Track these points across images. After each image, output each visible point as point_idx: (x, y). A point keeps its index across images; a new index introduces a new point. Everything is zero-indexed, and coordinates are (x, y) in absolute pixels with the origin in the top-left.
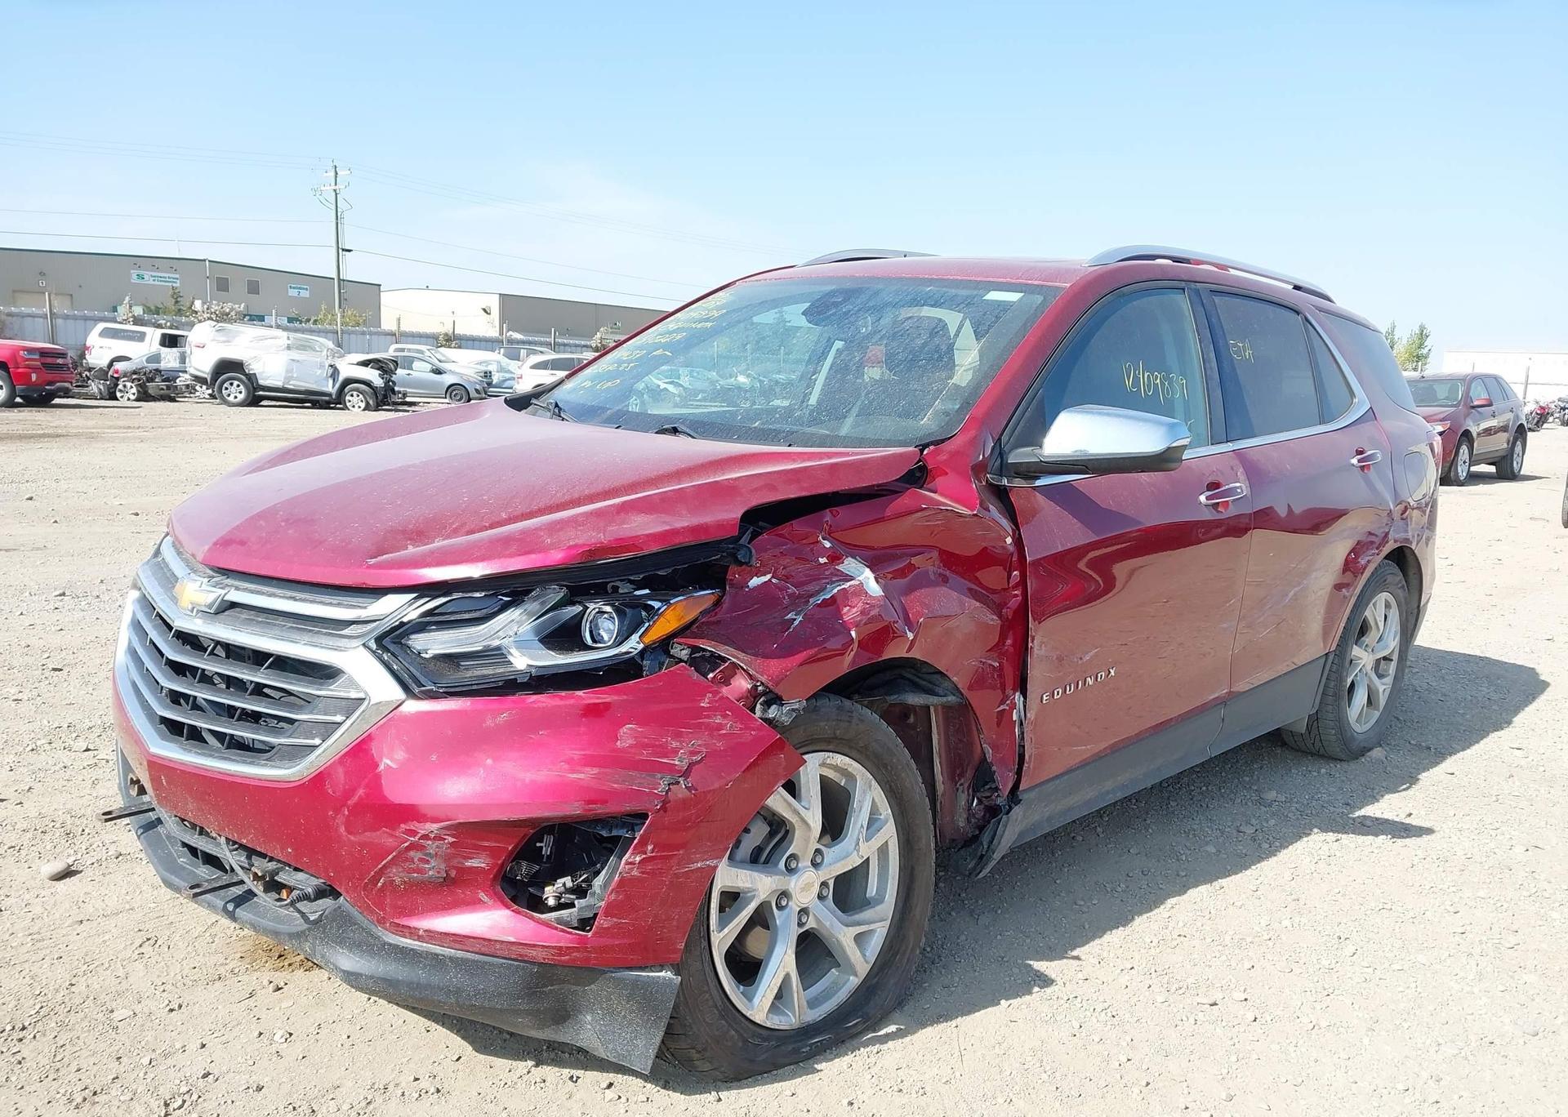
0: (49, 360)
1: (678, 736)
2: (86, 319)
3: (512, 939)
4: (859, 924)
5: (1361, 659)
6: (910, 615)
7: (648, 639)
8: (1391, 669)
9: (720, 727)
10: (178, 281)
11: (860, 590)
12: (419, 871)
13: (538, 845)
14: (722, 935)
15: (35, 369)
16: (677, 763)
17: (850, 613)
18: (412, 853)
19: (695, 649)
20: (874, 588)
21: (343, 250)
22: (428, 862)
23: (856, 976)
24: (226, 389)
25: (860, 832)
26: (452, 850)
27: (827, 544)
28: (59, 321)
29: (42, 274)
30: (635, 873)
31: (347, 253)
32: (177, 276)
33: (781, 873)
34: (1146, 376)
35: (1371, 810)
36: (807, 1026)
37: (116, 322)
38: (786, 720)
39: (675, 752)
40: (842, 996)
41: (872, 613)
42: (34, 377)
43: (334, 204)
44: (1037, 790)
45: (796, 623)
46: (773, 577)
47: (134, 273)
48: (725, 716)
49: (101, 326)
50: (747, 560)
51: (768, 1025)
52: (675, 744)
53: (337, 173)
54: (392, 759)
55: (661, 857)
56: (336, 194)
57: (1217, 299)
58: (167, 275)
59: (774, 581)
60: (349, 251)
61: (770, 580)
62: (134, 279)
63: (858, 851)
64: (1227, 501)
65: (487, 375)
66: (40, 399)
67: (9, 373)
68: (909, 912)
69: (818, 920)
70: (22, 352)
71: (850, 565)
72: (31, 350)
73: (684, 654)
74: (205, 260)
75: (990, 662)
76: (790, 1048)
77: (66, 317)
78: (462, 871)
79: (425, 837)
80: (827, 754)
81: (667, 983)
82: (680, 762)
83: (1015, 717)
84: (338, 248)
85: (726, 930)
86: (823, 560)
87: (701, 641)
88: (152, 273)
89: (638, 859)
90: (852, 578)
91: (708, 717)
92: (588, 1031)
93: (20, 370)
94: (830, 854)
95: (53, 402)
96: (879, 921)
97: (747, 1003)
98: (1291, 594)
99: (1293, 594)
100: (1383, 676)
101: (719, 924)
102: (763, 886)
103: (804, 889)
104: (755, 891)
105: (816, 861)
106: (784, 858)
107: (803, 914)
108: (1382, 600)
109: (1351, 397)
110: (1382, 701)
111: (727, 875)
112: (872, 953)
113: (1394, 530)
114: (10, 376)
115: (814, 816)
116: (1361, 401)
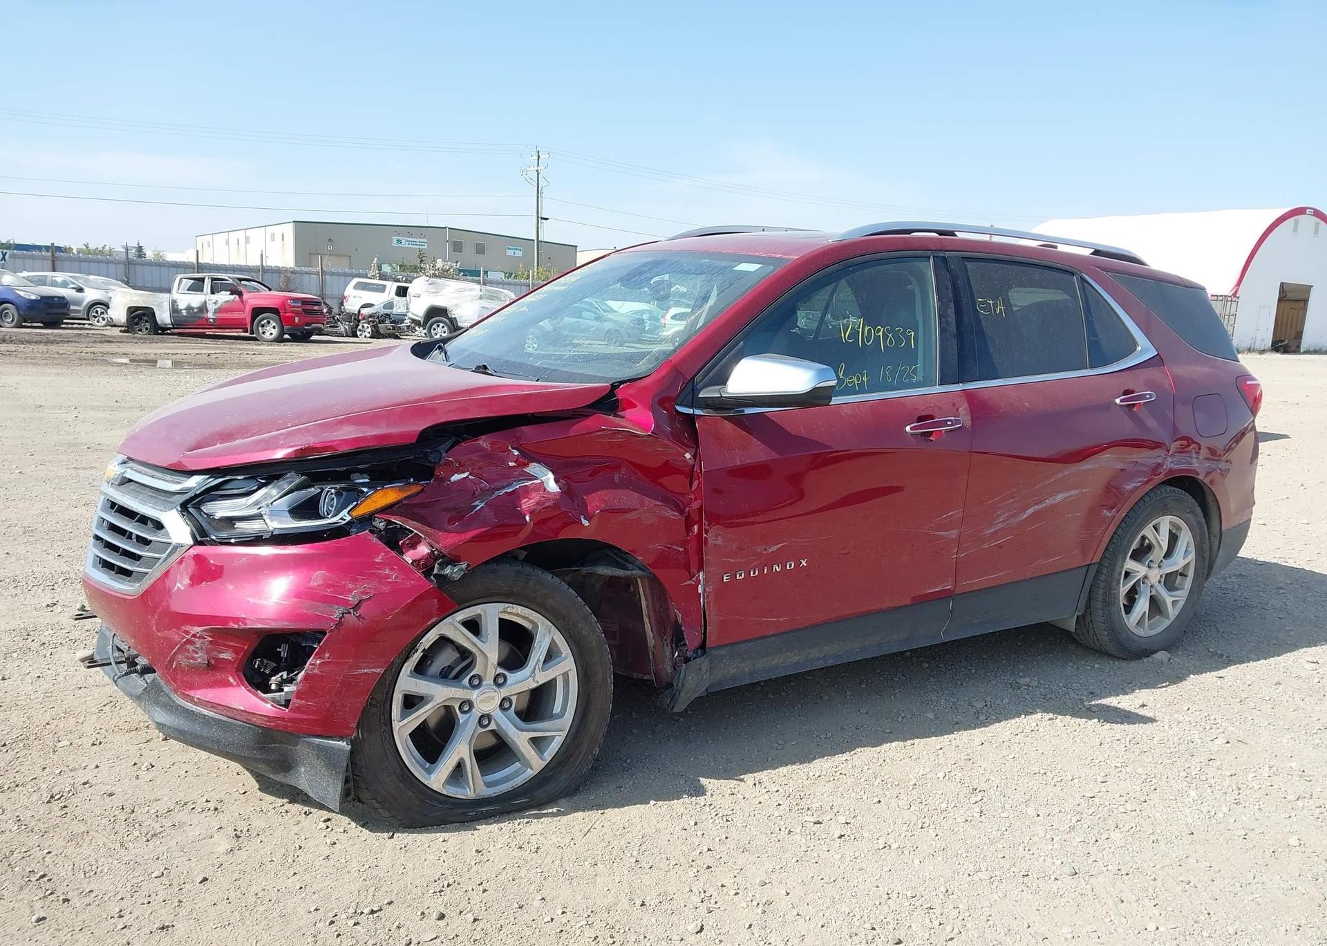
0: (309, 307)
1: (355, 580)
2: (346, 275)
3: (242, 709)
4: (534, 731)
5: (1138, 572)
6: (589, 508)
7: (355, 514)
8: (1187, 583)
9: (388, 576)
10: (426, 245)
11: (542, 487)
12: (194, 658)
13: (278, 650)
14: (401, 724)
15: (297, 314)
16: (350, 599)
17: (527, 504)
18: (188, 646)
19: (389, 523)
20: (552, 486)
21: (542, 218)
22: (197, 653)
23: (532, 769)
24: (434, 329)
25: (537, 664)
26: (209, 646)
27: (516, 453)
28: (328, 277)
29: (330, 240)
30: (316, 671)
31: (544, 221)
32: (425, 241)
33: (464, 687)
34: (866, 329)
35: (1112, 701)
36: (482, 799)
37: (367, 277)
38: (457, 577)
39: (350, 591)
40: (519, 781)
41: (546, 505)
42: (297, 319)
43: (536, 181)
44: (726, 648)
45: (479, 507)
46: (470, 474)
47: (395, 239)
48: (392, 569)
49: (356, 280)
50: (437, 461)
51: (445, 792)
52: (351, 586)
53: (539, 157)
54: (181, 583)
55: (336, 663)
56: (538, 174)
57: (969, 265)
58: (418, 240)
59: (470, 477)
60: (547, 219)
61: (467, 477)
62: (395, 243)
63: (534, 677)
64: (941, 431)
66: (302, 336)
67: (280, 316)
68: (585, 727)
69: (497, 723)
70: (289, 301)
71: (534, 468)
72: (295, 300)
73: (382, 525)
74: (445, 228)
75: (675, 547)
76: (460, 811)
77: (332, 274)
78: (218, 660)
79: (194, 636)
80: (507, 605)
81: (341, 750)
82: (352, 599)
83: (700, 591)
84: (538, 216)
85: (405, 721)
86: (511, 464)
87: (394, 517)
88: (406, 239)
89: (318, 662)
90: (536, 478)
91: (379, 569)
92: (303, 778)
93: (287, 315)
94: (512, 677)
95: (312, 338)
96: (558, 729)
97: (426, 775)
98: (1031, 511)
99: (1033, 511)
100: (1177, 589)
101: (401, 716)
102: (439, 694)
103: (486, 700)
104: (433, 696)
105: (499, 681)
106: (468, 677)
107: (485, 718)
108: (1165, 522)
109: (1131, 346)
110: (1173, 612)
111: (407, 683)
112: (550, 753)
113: (1171, 462)
114: (280, 318)
115: (489, 649)
116: (1145, 349)
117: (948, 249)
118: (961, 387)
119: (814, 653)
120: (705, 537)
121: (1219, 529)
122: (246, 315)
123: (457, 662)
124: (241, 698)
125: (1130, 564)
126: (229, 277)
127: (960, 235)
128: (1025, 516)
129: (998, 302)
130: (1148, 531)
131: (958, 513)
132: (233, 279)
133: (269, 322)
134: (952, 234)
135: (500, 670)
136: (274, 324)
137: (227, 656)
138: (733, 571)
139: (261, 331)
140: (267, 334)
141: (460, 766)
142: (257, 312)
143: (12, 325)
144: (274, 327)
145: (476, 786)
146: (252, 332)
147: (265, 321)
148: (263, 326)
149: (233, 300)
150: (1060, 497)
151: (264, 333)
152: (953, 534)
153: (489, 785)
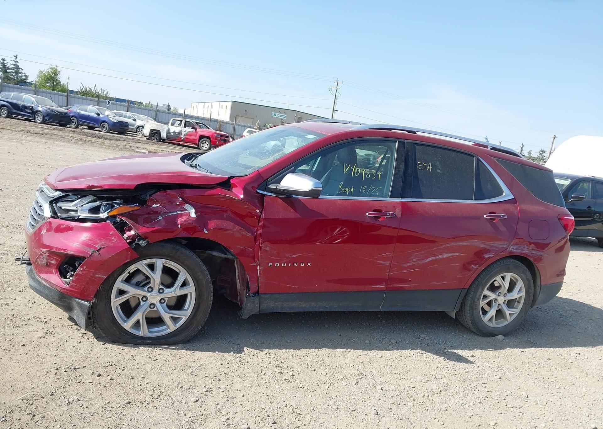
0: (223, 138)
1: (100, 240)
2: (245, 126)
3: (54, 283)
4: (173, 314)
5: (491, 296)
6: (209, 226)
7: (110, 214)
8: (520, 306)
9: (113, 240)
10: (286, 117)
11: (189, 214)
12: (42, 261)
13: (75, 263)
14: (115, 300)
15: (218, 140)
16: (97, 247)
17: (180, 221)
18: (41, 256)
19: (122, 220)
20: (193, 215)
21: (335, 110)
22: (43, 259)
23: (170, 329)
25: (177, 287)
26: (48, 257)
27: (180, 199)
28: (237, 126)
29: (246, 111)
30: (80, 273)
31: (336, 112)
32: (286, 115)
33: (145, 291)
34: (357, 169)
36: (146, 337)
37: (254, 128)
38: (143, 245)
39: (98, 244)
40: (163, 333)
41: (189, 222)
42: (217, 142)
43: (335, 94)
44: (269, 295)
45: (159, 219)
46: (160, 205)
47: (273, 113)
48: (115, 238)
49: (248, 129)
50: (144, 198)
51: (130, 331)
52: (98, 242)
53: (338, 83)
54: (43, 232)
55: (87, 271)
56: (336, 91)
57: (417, 147)
58: (283, 115)
59: (160, 206)
60: (337, 111)
61: (159, 206)
62: (273, 115)
63: (175, 292)
64: (385, 217)
65: (369, 160)
67: (210, 140)
68: (196, 317)
69: (157, 308)
70: (215, 135)
71: (187, 206)
72: (218, 134)
73: (119, 220)
74: (295, 111)
75: (249, 248)
76: (135, 340)
77: (239, 125)
78: (51, 263)
79: (43, 252)
80: (167, 260)
81: (85, 305)
82: (98, 247)
83: (258, 269)
84: (333, 109)
85: (116, 299)
86: (178, 203)
87: (123, 217)
88: (278, 114)
89: (81, 269)
90: (187, 211)
91: (111, 237)
92: (75, 315)
93: (214, 140)
94: (166, 290)
96: (184, 315)
97: (123, 323)
98: (430, 259)
99: (431, 259)
100: (514, 308)
101: (115, 297)
102: (132, 291)
103: (154, 298)
104: (129, 292)
105: (160, 291)
106: (147, 287)
107: (152, 305)
108: (509, 276)
109: (500, 192)
110: (510, 319)
111: (119, 284)
112: (179, 325)
113: (513, 248)
114: (210, 142)
115: (157, 277)
116: (507, 195)
117: (407, 139)
118: (401, 199)
119: (313, 304)
120: (261, 246)
121: (540, 284)
122: (197, 138)
123: (144, 280)
124: (55, 279)
125: (486, 292)
126: (192, 121)
127: (418, 133)
128: (427, 261)
129: (429, 165)
130: (498, 278)
131: (391, 254)
132: (194, 122)
133: (206, 142)
134: (414, 132)
135: (161, 287)
136: (208, 143)
137: (53, 262)
138: (274, 262)
139: (202, 146)
140: (204, 147)
141: (138, 322)
142: (201, 137)
143: (106, 131)
144: (207, 145)
145: (144, 331)
146: (198, 146)
147: (204, 142)
148: (203, 143)
149: (192, 131)
150: (447, 255)
151: (203, 147)
152: (388, 263)
153: (150, 332)
